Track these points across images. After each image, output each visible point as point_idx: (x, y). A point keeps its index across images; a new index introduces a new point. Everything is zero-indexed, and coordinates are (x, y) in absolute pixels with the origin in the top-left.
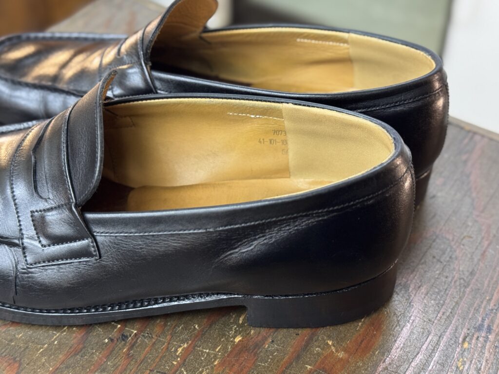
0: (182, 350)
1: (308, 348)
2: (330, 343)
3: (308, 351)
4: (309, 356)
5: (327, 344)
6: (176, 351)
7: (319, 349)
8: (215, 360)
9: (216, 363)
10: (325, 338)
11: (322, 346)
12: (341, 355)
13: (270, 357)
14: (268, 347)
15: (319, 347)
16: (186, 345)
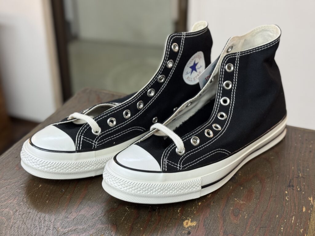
0: (180, 210)
1: (228, 202)
2: (236, 199)
4: (229, 205)
6: (177, 211)
8: (194, 212)
9: (195, 212)
10: (233, 198)
11: (233, 201)
12: (242, 202)
14: (213, 204)
16: (180, 209)
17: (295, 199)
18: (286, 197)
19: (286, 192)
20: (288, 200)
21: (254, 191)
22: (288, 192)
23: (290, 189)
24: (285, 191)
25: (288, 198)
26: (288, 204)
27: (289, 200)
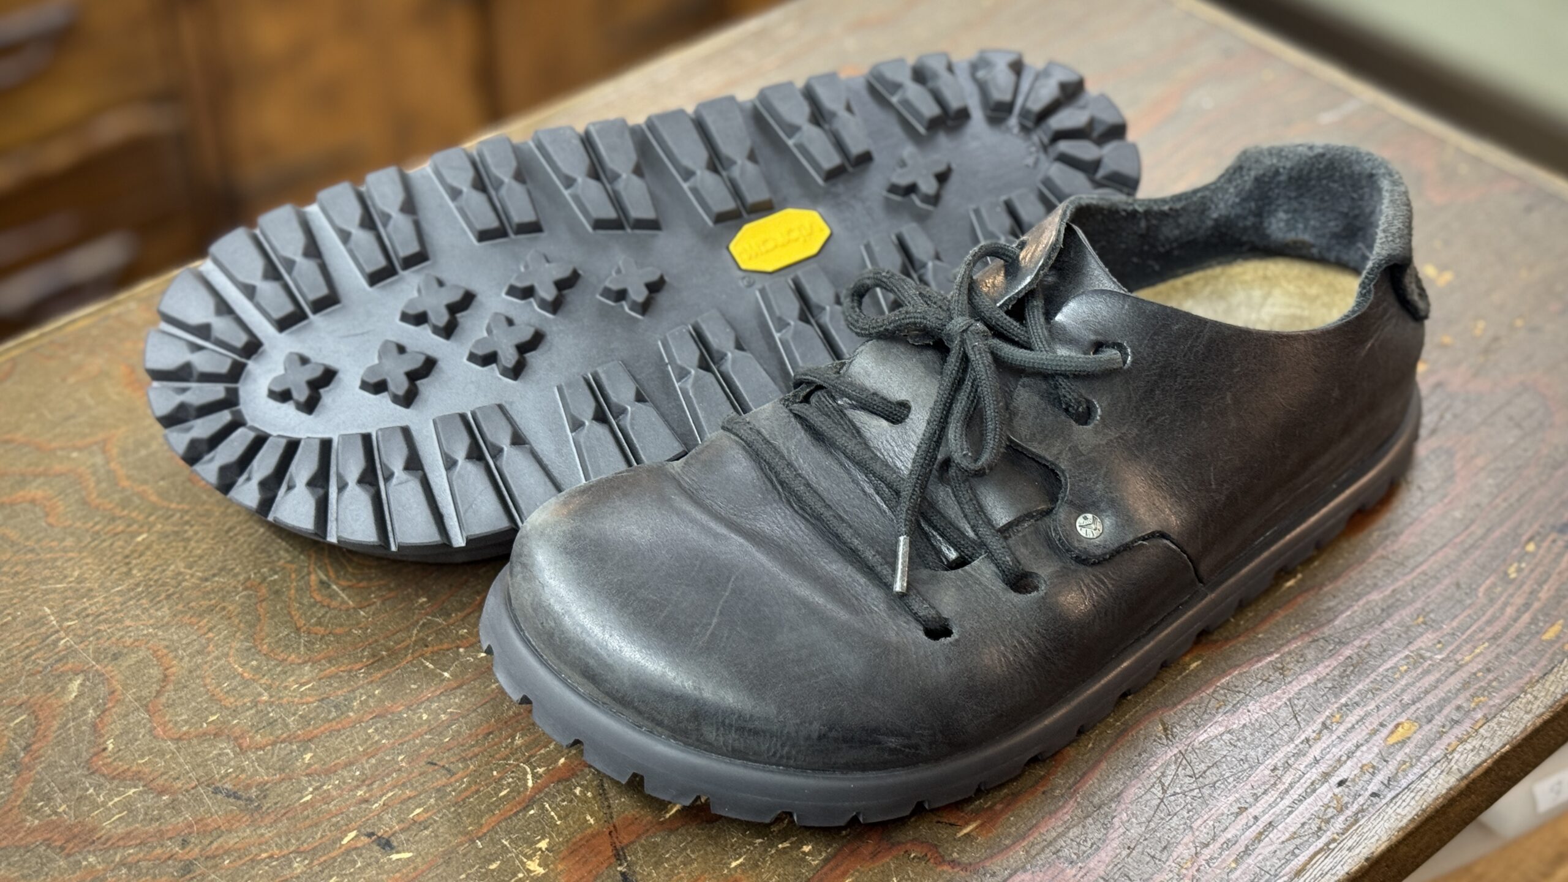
17: (1545, 582)
18: (1511, 565)
19: (1531, 547)
20: (1513, 576)
22: (1538, 547)
23: (1554, 541)
24: (1531, 539)
25: (1519, 570)
27: (1514, 580)
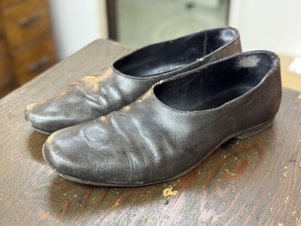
1: (218, 173)
2: (227, 170)
3: (218, 174)
4: (218, 176)
5: (226, 171)
7: (223, 173)
8: (178, 180)
10: (224, 169)
11: (224, 172)
12: (233, 174)
13: (202, 177)
14: (200, 174)
15: (222, 172)
17: (294, 176)
18: (284, 173)
19: (286, 168)
20: (286, 176)
21: (249, 163)
22: (288, 167)
23: (291, 164)
26: (285, 181)
